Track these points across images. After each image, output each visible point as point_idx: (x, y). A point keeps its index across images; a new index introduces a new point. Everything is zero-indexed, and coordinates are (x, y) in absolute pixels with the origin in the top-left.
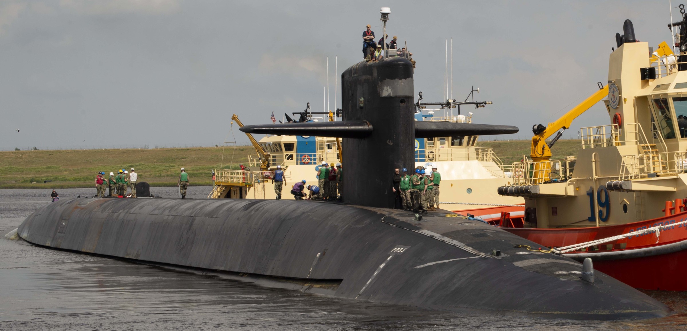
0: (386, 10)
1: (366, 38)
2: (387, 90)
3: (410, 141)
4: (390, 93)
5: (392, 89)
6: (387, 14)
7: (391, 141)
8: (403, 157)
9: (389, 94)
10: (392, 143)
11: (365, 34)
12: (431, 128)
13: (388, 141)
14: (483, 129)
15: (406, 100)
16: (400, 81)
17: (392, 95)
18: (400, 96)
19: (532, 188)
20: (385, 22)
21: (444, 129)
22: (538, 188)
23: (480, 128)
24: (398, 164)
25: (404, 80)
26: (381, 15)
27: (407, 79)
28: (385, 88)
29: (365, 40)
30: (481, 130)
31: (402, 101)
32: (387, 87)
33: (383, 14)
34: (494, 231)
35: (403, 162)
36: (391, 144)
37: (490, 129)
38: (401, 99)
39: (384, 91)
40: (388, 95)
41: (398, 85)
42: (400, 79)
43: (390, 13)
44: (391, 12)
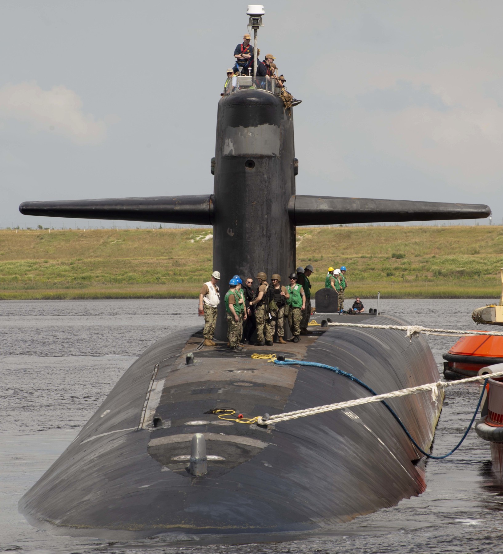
0: (256, 9)
1: (239, 56)
2: (229, 144)
3: (263, 230)
4: (232, 150)
5: (235, 143)
6: (259, 15)
7: (231, 230)
8: (249, 257)
9: (230, 152)
10: (233, 233)
11: (238, 50)
12: (318, 208)
13: (229, 229)
14: (417, 211)
15: (255, 161)
16: (246, 130)
17: (234, 153)
18: (246, 154)
19: (484, 312)
20: (256, 31)
21: (343, 210)
22: (492, 313)
23: (411, 209)
24: (241, 268)
25: (253, 128)
26: (250, 18)
27: (259, 126)
28: (227, 141)
29: (239, 60)
30: (412, 211)
31: (251, 164)
32: (228, 139)
33: (252, 15)
34: (251, 385)
35: (249, 265)
36: (232, 234)
37: (431, 211)
38: (247, 160)
39: (225, 146)
40: (229, 154)
41: (243, 137)
42: (246, 126)
43: (263, 14)
44: (265, 12)
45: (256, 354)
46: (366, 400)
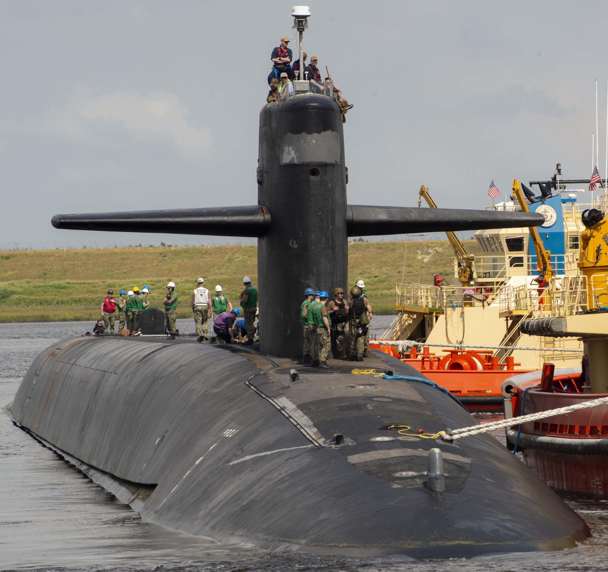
0: (302, 10)
1: (277, 60)
2: (289, 152)
3: (328, 242)
4: (293, 158)
5: (297, 150)
6: (305, 17)
7: (295, 242)
8: (315, 270)
9: (291, 160)
10: (297, 245)
11: (276, 53)
12: (377, 218)
13: (291, 240)
14: (476, 220)
15: (320, 169)
16: (309, 137)
17: (296, 161)
18: (310, 162)
19: (555, 322)
20: (301, 33)
21: (402, 220)
22: (563, 323)
23: (470, 218)
24: (307, 281)
25: (317, 134)
26: (295, 20)
27: (322, 132)
28: (286, 149)
29: (276, 64)
30: (471, 220)
31: (314, 172)
32: (289, 147)
33: (297, 17)
34: (390, 400)
35: (315, 278)
36: (295, 246)
37: (489, 219)
38: (311, 168)
39: (285, 154)
40: (290, 162)
41: (306, 144)
42: (310, 133)
43: (309, 16)
44: (311, 13)
45: (357, 370)
46: (556, 412)
